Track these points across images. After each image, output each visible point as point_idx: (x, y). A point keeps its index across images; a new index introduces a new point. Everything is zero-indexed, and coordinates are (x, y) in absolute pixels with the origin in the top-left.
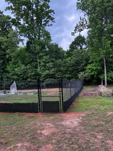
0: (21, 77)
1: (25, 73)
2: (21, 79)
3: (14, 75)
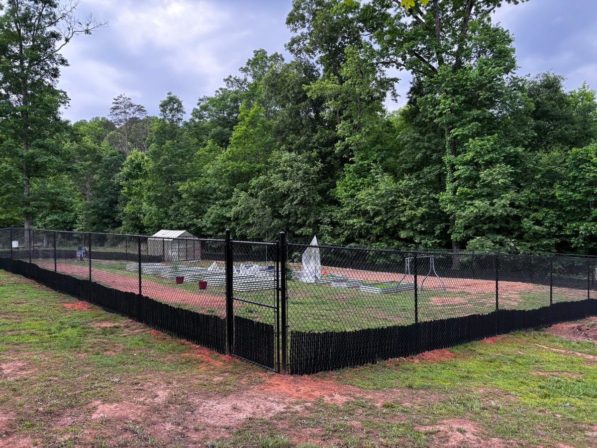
0: (375, 224)
1: (390, 207)
2: (378, 229)
3: (354, 213)
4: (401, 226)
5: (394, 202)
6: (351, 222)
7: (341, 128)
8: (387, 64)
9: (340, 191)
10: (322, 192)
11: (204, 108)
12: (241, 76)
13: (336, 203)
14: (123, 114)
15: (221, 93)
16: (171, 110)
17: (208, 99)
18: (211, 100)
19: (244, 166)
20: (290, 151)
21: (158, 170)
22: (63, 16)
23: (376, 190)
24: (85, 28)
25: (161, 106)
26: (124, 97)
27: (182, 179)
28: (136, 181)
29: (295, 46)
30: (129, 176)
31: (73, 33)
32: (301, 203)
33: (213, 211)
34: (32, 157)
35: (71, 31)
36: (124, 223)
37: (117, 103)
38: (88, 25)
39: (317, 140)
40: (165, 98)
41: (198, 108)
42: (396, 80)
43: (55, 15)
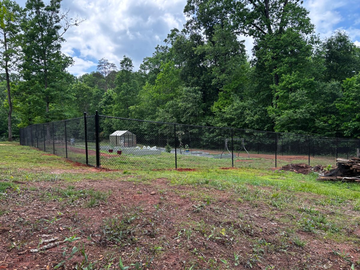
4: (246, 126)
5: (242, 113)
8: (238, 33)
9: (214, 108)
11: (146, 64)
12: (164, 45)
13: (212, 114)
14: (104, 69)
15: (156, 55)
16: (126, 65)
17: (148, 58)
18: (150, 59)
19: (163, 96)
20: (187, 86)
21: (119, 99)
22: (63, 17)
23: (233, 106)
24: (75, 23)
25: (121, 63)
26: (104, 59)
27: (132, 105)
28: (110, 106)
29: (190, 25)
30: (106, 103)
31: (68, 26)
32: (192, 115)
33: (147, 120)
35: (67, 25)
36: (104, 129)
37: (101, 63)
38: (76, 21)
39: (203, 79)
40: (123, 59)
41: (143, 63)
42: (244, 41)
43: (58, 17)
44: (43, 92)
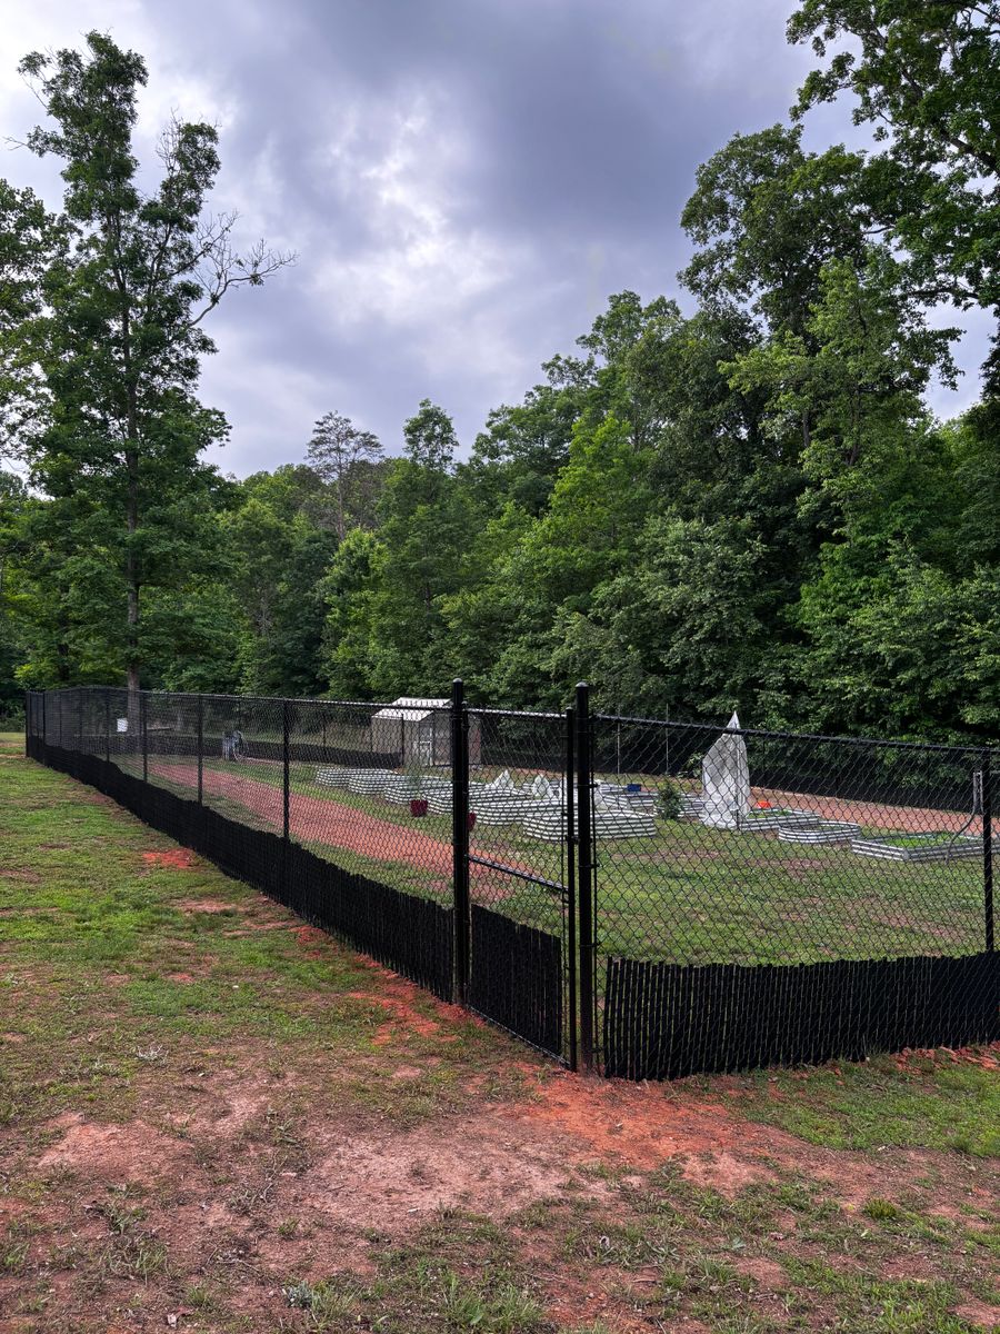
0: (899, 688)
1: (939, 647)
2: (907, 701)
3: (845, 662)
4: (968, 693)
5: (947, 633)
6: (837, 682)
7: (810, 458)
8: (929, 297)
9: (810, 609)
10: (764, 613)
11: (500, 433)
12: (581, 355)
13: (802, 638)
14: (334, 454)
15: (538, 398)
16: (429, 439)
17: (510, 412)
18: (516, 414)
19: (581, 557)
20: (688, 517)
21: (401, 570)
22: (207, 249)
23: (901, 604)
24: (250, 270)
25: (409, 431)
26: (336, 416)
27: (451, 590)
28: (358, 595)
29: (703, 275)
30: (345, 584)
31: (226, 284)
32: (710, 638)
33: (512, 657)
34: (142, 543)
35: (223, 281)
36: (332, 683)
37: (323, 431)
38: (256, 265)
39: (754, 490)
40: (416, 414)
41: (488, 432)
42: (952, 334)
43: (190, 249)
44: (122, 544)
